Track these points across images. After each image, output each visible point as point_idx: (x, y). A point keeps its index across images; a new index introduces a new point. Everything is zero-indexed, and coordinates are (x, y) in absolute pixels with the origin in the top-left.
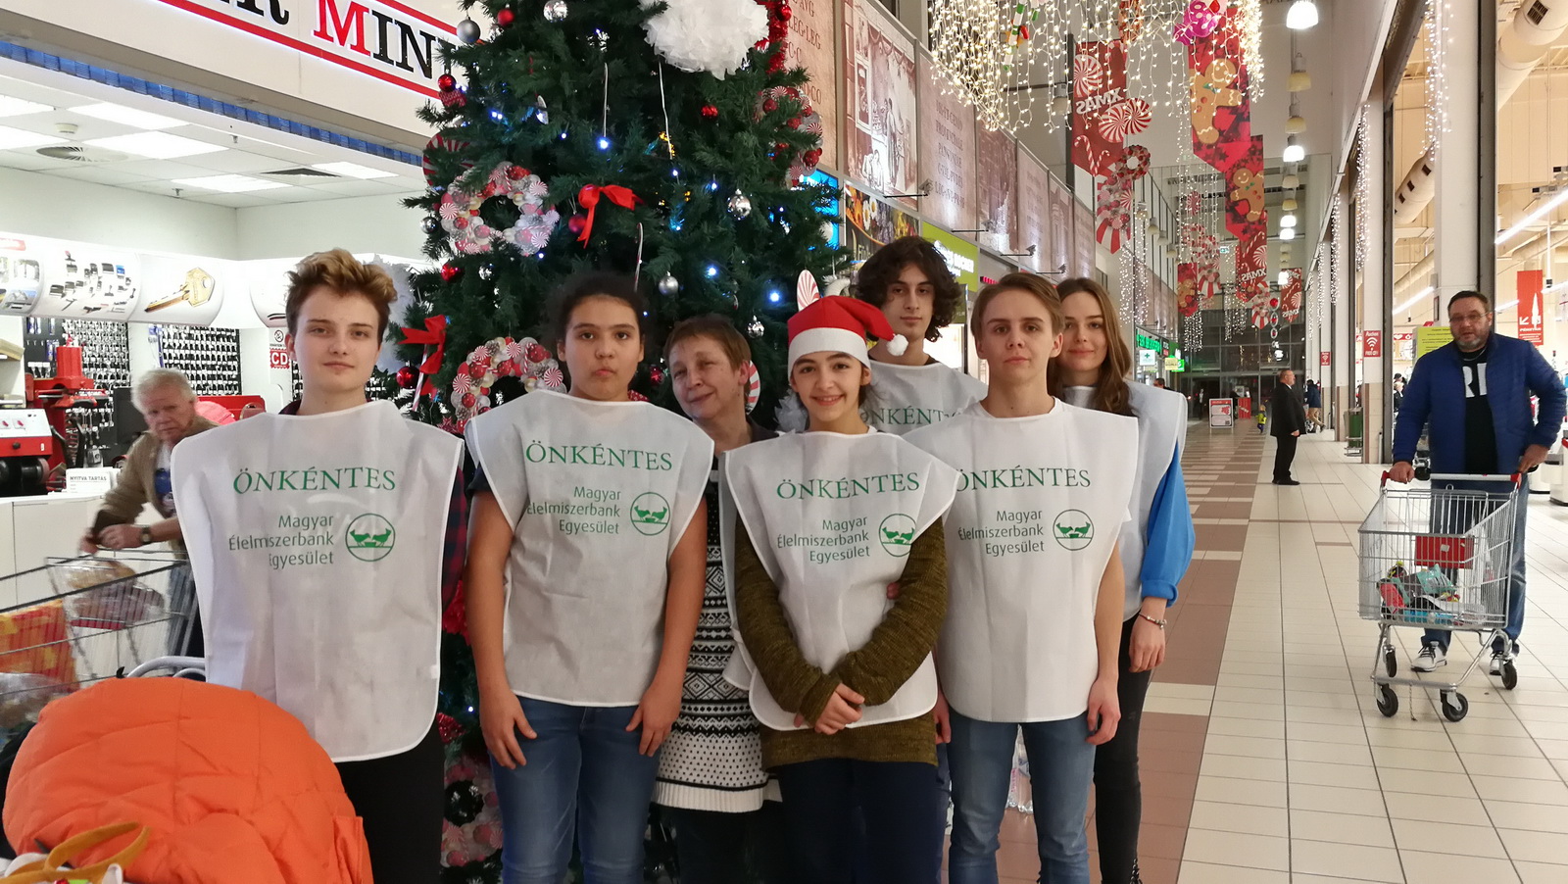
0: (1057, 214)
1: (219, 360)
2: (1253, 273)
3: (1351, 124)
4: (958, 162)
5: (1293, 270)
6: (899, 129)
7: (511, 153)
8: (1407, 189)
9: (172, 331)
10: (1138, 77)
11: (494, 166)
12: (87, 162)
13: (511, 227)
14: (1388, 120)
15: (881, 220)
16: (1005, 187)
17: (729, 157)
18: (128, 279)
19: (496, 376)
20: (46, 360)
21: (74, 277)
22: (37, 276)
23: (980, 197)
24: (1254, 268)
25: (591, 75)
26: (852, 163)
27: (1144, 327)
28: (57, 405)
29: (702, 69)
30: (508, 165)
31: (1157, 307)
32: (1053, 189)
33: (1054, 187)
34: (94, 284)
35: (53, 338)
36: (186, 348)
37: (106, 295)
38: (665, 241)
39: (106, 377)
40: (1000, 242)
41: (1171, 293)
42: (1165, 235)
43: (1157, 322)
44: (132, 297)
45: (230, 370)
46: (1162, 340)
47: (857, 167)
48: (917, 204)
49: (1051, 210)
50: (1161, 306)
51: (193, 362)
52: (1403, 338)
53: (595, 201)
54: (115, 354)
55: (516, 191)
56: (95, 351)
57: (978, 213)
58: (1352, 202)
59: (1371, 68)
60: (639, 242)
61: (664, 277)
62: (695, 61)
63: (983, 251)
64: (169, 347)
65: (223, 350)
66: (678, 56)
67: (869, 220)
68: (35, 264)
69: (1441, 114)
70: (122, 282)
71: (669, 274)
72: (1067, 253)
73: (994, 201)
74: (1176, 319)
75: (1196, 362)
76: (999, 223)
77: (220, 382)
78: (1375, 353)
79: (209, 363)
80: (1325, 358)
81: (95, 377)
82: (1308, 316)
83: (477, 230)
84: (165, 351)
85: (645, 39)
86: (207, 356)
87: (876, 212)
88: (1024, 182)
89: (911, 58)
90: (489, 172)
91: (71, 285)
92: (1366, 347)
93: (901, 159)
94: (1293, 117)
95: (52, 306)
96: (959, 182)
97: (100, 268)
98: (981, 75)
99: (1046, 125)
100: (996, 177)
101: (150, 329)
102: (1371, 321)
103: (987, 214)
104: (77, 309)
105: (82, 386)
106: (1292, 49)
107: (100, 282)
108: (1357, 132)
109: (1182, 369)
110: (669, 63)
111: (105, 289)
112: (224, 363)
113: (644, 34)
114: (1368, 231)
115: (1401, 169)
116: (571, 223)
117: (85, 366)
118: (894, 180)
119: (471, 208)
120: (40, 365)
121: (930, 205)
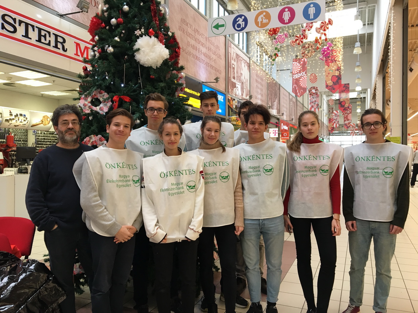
1: (52, 140)
2: (347, 121)
4: (262, 90)
6: (244, 81)
7: (100, 87)
9: (40, 132)
11: (95, 90)
12: (16, 87)
13: (98, 106)
16: (276, 97)
17: (156, 89)
18: (26, 118)
20: (4, 139)
21: (12, 117)
22: (1, 117)
23: (268, 99)
25: (121, 67)
26: (230, 90)
28: (6, 151)
29: (150, 66)
30: (99, 90)
32: (291, 97)
35: (7, 133)
36: (43, 136)
37: (20, 122)
38: (137, 110)
40: (274, 112)
44: (27, 123)
47: (231, 91)
49: (290, 103)
51: (45, 140)
53: (118, 100)
54: (24, 138)
55: (101, 97)
56: (18, 137)
57: (268, 104)
62: (147, 64)
64: (39, 136)
65: (54, 137)
66: (143, 62)
67: (235, 106)
68: (1, 114)
69: (392, 78)
71: (137, 119)
73: (272, 101)
76: (274, 107)
81: (18, 144)
83: (89, 107)
85: (134, 58)
86: (49, 139)
87: (237, 103)
88: (282, 96)
89: (248, 62)
90: (93, 92)
93: (245, 89)
95: (6, 125)
96: (262, 96)
97: (19, 115)
100: (273, 94)
101: (33, 131)
104: (12, 125)
105: (14, 146)
107: (19, 119)
110: (141, 64)
116: (113, 105)
117: (15, 141)
118: (242, 95)
119: (88, 101)
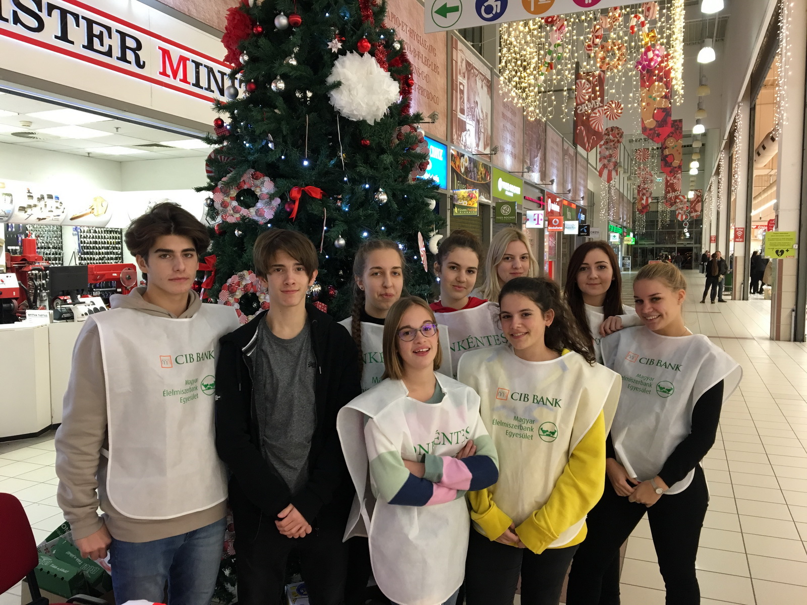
0: (567, 160)
1: (111, 244)
2: (673, 193)
3: (732, 113)
4: (513, 134)
5: (696, 190)
6: (481, 117)
7: (254, 165)
8: (761, 149)
9: (86, 229)
10: (614, 91)
11: (244, 172)
12: (38, 140)
13: (253, 207)
14: (752, 112)
15: (470, 168)
16: (538, 147)
17: (376, 169)
18: (61, 203)
19: (243, 292)
20: (17, 245)
21: (32, 202)
22: (12, 202)
23: (525, 153)
24: (674, 190)
25: (299, 121)
26: (455, 137)
27: (613, 221)
28: (23, 270)
29: (361, 119)
30: (252, 171)
31: (621, 210)
32: (565, 147)
33: (566, 147)
34: (43, 206)
35: (21, 233)
36: (93, 238)
37: (49, 211)
38: (339, 217)
39: (50, 254)
40: (535, 177)
41: (629, 201)
42: (627, 171)
43: (620, 218)
44: (63, 212)
45: (117, 249)
46: (623, 227)
47: (457, 139)
48: (490, 158)
49: (563, 159)
50: (623, 209)
51: (97, 245)
52: (757, 228)
53: (299, 196)
54: (55, 241)
55: (257, 186)
56: (44, 240)
57: (524, 162)
58: (730, 155)
59: (744, 84)
60: (324, 219)
61: (338, 238)
62: (357, 115)
63: (526, 183)
64: (84, 237)
65: (113, 238)
66: (347, 112)
67: (464, 167)
68: (10, 195)
69: (783, 114)
70: (58, 205)
71: (340, 236)
72: (572, 182)
73: (533, 156)
74: (631, 216)
75: (642, 239)
76: (535, 167)
77: (112, 256)
78: (741, 240)
79: (106, 245)
80: (713, 239)
81: (44, 255)
82: (704, 215)
83: (234, 209)
84: (82, 239)
85: (329, 102)
86: (105, 242)
87: (468, 163)
88: (550, 144)
89: (489, 77)
90: (241, 176)
91: (30, 206)
92: (736, 237)
93: (482, 134)
94: (700, 109)
95: (20, 218)
96: (514, 146)
97: (46, 197)
98: (527, 90)
99: (562, 116)
100: (534, 142)
101: (73, 228)
102: (740, 222)
103: (529, 162)
104: (33, 219)
105: (36, 260)
106: (700, 73)
107: (46, 205)
108: (735, 118)
109: (634, 243)
110: (343, 116)
111: (48, 208)
112: (114, 245)
113: (329, 99)
114: (739, 173)
115: (759, 138)
116: (286, 206)
117: (38, 248)
118: (478, 145)
119: (231, 196)
120: (14, 248)
121: (498, 159)
